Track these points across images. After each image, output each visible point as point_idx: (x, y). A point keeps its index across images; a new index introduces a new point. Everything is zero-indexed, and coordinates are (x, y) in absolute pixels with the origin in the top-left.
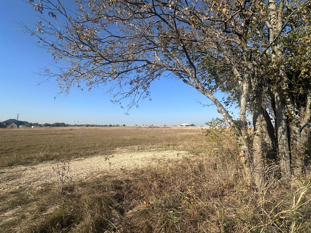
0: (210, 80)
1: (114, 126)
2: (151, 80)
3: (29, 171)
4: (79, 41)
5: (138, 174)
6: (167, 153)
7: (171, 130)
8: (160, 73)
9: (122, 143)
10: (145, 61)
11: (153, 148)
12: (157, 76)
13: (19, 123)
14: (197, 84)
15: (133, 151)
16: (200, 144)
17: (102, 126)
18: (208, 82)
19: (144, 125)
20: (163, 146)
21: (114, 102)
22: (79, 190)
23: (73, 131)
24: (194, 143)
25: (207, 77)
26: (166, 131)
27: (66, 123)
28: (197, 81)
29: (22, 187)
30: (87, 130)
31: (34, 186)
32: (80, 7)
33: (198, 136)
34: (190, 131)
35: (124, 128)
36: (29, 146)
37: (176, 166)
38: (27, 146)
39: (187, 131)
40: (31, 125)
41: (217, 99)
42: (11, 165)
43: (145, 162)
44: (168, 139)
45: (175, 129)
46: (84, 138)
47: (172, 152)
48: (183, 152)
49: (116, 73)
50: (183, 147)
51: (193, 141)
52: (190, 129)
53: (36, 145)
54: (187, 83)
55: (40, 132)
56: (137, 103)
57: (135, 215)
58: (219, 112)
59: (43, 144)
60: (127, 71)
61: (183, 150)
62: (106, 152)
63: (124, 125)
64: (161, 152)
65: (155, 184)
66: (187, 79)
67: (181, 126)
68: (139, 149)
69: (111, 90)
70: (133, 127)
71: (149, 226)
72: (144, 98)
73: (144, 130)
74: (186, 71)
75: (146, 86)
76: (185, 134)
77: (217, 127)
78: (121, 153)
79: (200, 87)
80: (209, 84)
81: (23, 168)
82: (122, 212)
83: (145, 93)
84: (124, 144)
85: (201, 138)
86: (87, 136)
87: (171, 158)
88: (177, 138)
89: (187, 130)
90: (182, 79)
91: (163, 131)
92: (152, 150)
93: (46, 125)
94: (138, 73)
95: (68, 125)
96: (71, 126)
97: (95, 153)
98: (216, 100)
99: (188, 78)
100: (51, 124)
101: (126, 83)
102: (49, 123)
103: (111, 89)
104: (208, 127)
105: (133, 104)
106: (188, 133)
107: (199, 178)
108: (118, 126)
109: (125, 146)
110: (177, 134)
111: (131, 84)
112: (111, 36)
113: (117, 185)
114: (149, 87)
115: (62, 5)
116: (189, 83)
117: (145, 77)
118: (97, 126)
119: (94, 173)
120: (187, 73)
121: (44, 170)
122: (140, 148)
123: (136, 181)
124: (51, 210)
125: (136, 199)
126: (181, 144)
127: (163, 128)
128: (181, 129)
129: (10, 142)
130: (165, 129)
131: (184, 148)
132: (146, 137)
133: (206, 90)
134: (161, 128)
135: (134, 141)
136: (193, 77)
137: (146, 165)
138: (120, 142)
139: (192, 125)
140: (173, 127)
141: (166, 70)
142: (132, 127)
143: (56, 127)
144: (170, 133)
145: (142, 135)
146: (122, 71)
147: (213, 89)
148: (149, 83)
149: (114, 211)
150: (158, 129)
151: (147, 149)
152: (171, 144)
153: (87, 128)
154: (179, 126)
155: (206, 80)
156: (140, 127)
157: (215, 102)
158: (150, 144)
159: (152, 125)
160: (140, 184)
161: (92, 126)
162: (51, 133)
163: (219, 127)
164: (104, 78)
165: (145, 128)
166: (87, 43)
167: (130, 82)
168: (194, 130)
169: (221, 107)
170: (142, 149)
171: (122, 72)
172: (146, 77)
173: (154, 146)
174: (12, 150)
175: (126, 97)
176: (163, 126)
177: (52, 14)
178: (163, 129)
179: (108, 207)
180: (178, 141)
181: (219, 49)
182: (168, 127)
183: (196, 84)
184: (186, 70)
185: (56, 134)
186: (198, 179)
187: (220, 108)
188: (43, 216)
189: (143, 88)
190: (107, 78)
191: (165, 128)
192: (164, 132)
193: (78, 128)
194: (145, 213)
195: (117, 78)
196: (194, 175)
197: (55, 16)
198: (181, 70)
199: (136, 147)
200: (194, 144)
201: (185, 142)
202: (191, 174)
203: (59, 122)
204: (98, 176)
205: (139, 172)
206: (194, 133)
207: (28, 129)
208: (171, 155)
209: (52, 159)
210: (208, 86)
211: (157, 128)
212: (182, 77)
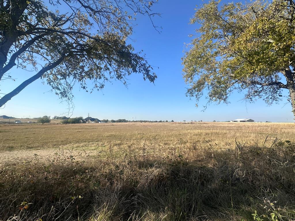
13: (93, 120)
45: (226, 125)
63: (173, 121)
67: (234, 121)
95: (127, 121)
102: (114, 120)
139: (251, 121)
154: (231, 121)
159: (201, 121)
207: (97, 124)
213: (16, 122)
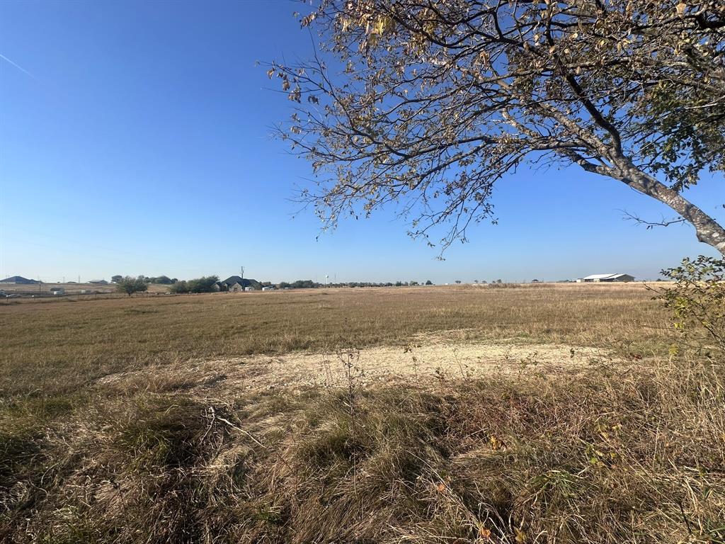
0: (672, 151)
1: (406, 285)
2: (494, 177)
3: (276, 365)
4: (352, 132)
5: (473, 388)
6: (542, 351)
7: (553, 292)
8: (517, 159)
9: (430, 324)
10: (479, 139)
11: (504, 337)
12: (509, 165)
13: (246, 283)
14: (626, 173)
15: (456, 340)
16: (651, 331)
17: (381, 285)
18: (663, 158)
19: (476, 281)
20: (531, 332)
21: (414, 236)
22: (362, 403)
23: (328, 297)
24: (630, 328)
25: (661, 145)
26: (540, 294)
27: (314, 282)
28: (624, 165)
29: (273, 388)
30: (352, 293)
31: (291, 389)
32: (348, 65)
33: (646, 309)
34: (619, 294)
35: (429, 287)
36: (266, 323)
37: (569, 382)
38: (264, 323)
39: (607, 295)
40: (261, 286)
41: (692, 206)
42: (249, 353)
43: (487, 367)
44: (547, 316)
45: (567, 289)
46: (351, 311)
47: (558, 348)
48: (594, 350)
49: (418, 175)
50: (591, 337)
51: (625, 322)
52: (617, 288)
53: (276, 322)
54: (595, 171)
55: (277, 298)
56: (462, 234)
57: (473, 464)
58: (702, 241)
59: (286, 320)
60: (439, 168)
61: (593, 346)
62: (398, 339)
63: (429, 283)
64: (526, 347)
65: (514, 414)
66: (594, 161)
67: (586, 280)
68: (468, 338)
69: (405, 212)
70: (450, 286)
71: (504, 491)
72: (480, 220)
73: (477, 293)
74: (589, 144)
75: (482, 191)
76: (600, 303)
77: (702, 284)
78: (429, 343)
79: (634, 178)
80: (668, 164)
81: (267, 358)
82: (444, 454)
83: (482, 208)
84: (432, 325)
85: (655, 314)
86: (355, 307)
87: (554, 362)
88: (573, 314)
89: (606, 292)
90: (579, 162)
91: (529, 295)
92: (502, 340)
93: (284, 285)
94: (463, 167)
95: (317, 286)
96: (323, 286)
97: (376, 340)
98: (689, 207)
99: (598, 158)
100: (290, 283)
101: (437, 192)
102: (287, 282)
103: (406, 209)
104: (671, 284)
105: (455, 234)
106: (608, 301)
107: (640, 416)
108: (414, 284)
109: (435, 328)
110: (574, 302)
111: (448, 193)
112: (405, 103)
113: (431, 404)
114: (490, 193)
115: (327, 78)
116: (600, 169)
117: (480, 174)
118: (371, 285)
119: (380, 378)
120: (593, 147)
121: (297, 366)
122: (472, 335)
123: (470, 403)
124: (325, 426)
125: (471, 436)
126: (584, 330)
127: (530, 287)
128: (587, 291)
129: (240, 315)
130: (537, 289)
131: (594, 340)
132: (486, 311)
133: (655, 184)
134: (525, 287)
135: (457, 319)
136: (610, 156)
137: (490, 374)
138: (423, 320)
139: (626, 278)
140: (563, 284)
141: (533, 149)
142: (447, 286)
143: (299, 290)
144: (550, 301)
145: (475, 305)
146: (429, 168)
147: (686, 175)
148: (491, 185)
149: (428, 448)
150: (517, 289)
151: (488, 338)
152: (555, 327)
153: (353, 290)
154: (579, 281)
155: (656, 155)
156: (467, 286)
157: (688, 214)
158: (495, 328)
159: (500, 281)
160: (478, 409)
161: (362, 285)
162: (294, 300)
163: (707, 281)
164: (395, 189)
165: (481, 287)
166: (365, 132)
167: (445, 190)
168: (632, 291)
169: (708, 226)
170: (476, 337)
171: (430, 172)
172: (482, 172)
173: (507, 331)
174: (245, 328)
175: (438, 221)
176: (529, 281)
177: (313, 98)
178: (532, 289)
179: (416, 439)
180: (575, 322)
181: (695, 66)
182: (545, 286)
183: (622, 172)
184: (590, 141)
185: (302, 302)
186: (637, 418)
187: (707, 229)
188: (316, 432)
189: (476, 199)
190: (400, 187)
191: (536, 286)
192: (534, 298)
193: (337, 290)
194: (492, 465)
195: (419, 186)
196: (625, 408)
197: (317, 100)
198: (575, 143)
199: (462, 333)
200: (629, 331)
201: (599, 326)
202: (615, 404)
203: (304, 279)
204: (390, 384)
205: (473, 386)
206: (630, 302)
207: (258, 293)
208: (555, 355)
209: (305, 348)
210: (667, 169)
211: (514, 287)
212: (579, 157)
213: (55, 293)
